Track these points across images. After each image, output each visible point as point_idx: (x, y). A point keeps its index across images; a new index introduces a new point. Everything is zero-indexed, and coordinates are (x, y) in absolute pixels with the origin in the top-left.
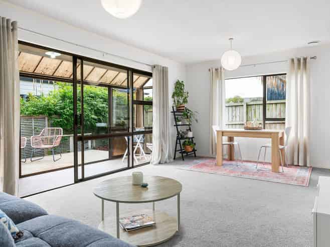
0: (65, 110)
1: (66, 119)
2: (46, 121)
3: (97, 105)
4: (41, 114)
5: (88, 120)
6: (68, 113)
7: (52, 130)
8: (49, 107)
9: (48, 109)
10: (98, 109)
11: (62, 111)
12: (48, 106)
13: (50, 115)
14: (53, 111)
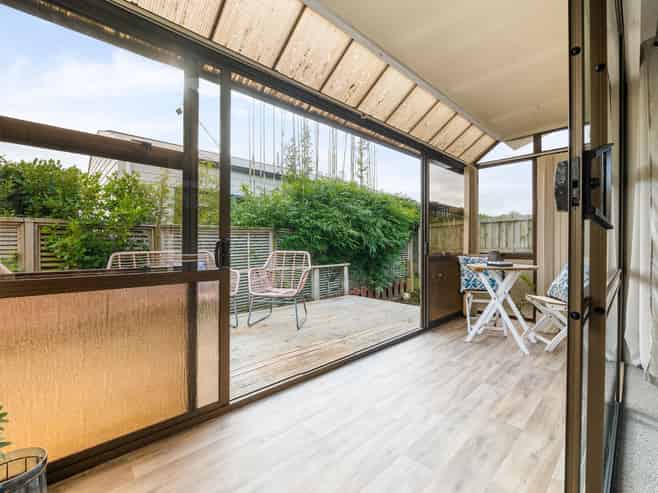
0: (302, 220)
1: (304, 235)
2: (271, 239)
3: (356, 211)
4: (263, 226)
5: (341, 239)
6: (307, 225)
7: (279, 255)
8: (278, 212)
9: (274, 217)
10: (358, 220)
11: (297, 221)
12: (275, 210)
13: (278, 227)
14: (283, 220)
